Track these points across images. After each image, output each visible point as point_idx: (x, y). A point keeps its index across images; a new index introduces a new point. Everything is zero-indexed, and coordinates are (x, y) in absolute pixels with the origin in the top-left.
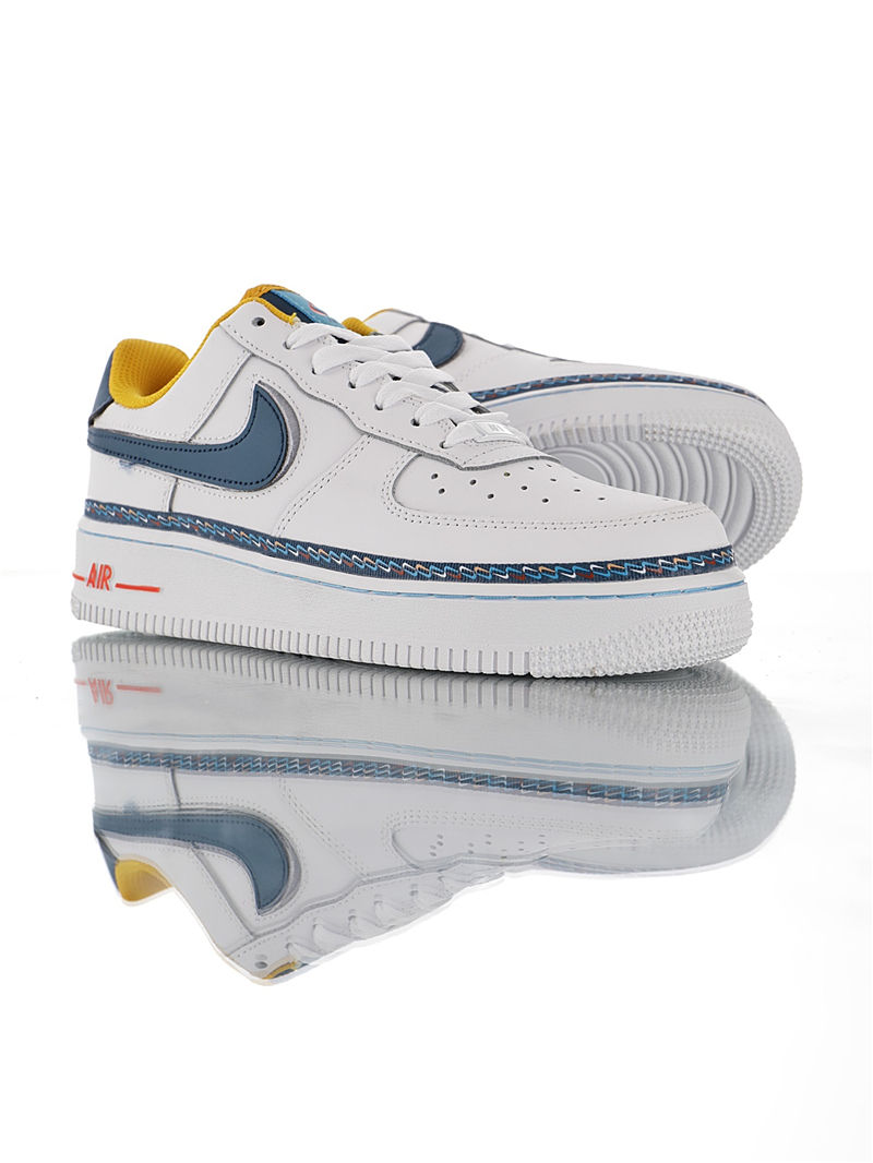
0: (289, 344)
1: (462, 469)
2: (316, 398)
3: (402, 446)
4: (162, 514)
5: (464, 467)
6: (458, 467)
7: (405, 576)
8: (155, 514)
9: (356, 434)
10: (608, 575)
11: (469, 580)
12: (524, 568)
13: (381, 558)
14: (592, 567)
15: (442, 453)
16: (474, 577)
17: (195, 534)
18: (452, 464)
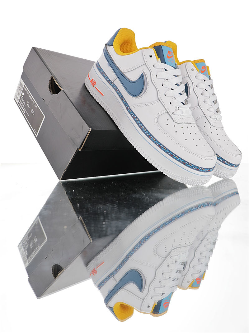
0: (154, 66)
1: (174, 121)
2: (153, 84)
3: (165, 108)
4: (111, 81)
5: (175, 121)
6: (173, 121)
7: (150, 139)
8: (110, 80)
9: (157, 99)
10: (188, 166)
11: (162, 149)
12: (173, 154)
13: (148, 131)
14: (186, 162)
15: (172, 115)
16: (163, 149)
17: (116, 91)
18: (173, 119)
